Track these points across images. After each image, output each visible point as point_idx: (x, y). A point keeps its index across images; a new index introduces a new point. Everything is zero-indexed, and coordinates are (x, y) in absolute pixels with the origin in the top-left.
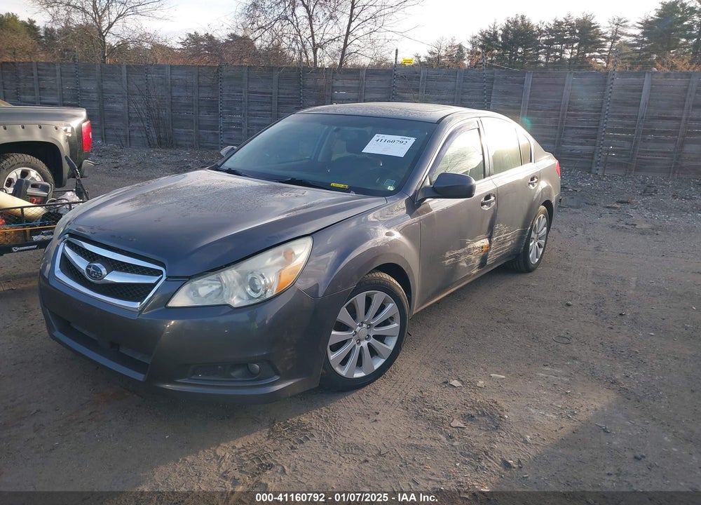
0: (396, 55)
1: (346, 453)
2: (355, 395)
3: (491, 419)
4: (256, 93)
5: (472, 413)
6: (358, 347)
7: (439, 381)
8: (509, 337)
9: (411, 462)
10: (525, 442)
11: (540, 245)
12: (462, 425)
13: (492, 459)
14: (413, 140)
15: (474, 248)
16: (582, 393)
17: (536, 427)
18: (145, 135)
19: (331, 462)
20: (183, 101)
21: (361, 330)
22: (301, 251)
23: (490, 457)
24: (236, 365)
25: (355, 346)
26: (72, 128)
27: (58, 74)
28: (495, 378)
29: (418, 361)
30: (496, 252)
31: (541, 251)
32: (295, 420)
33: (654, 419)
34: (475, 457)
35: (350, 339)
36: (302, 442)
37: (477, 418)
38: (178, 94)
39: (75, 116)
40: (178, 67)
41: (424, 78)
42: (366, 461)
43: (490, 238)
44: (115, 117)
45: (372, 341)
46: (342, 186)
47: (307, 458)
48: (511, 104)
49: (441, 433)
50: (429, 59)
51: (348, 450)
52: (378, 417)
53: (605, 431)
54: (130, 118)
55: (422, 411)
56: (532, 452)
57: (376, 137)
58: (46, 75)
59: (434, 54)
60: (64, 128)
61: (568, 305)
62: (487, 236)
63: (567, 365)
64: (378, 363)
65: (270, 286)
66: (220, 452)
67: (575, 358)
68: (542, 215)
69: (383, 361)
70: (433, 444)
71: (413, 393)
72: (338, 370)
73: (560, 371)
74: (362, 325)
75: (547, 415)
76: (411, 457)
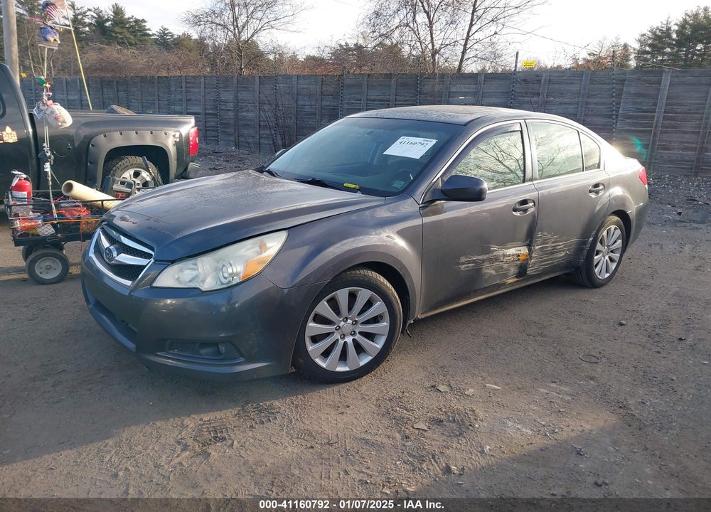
0: (517, 58)
1: (298, 438)
2: (336, 388)
3: (459, 426)
4: (374, 100)
5: (442, 417)
6: (341, 342)
7: (427, 384)
8: (531, 350)
9: (353, 453)
10: (482, 452)
11: (612, 260)
12: (426, 428)
13: (436, 462)
14: (434, 141)
15: (504, 256)
16: (577, 414)
17: (503, 440)
18: (271, 142)
19: (279, 443)
20: (307, 109)
21: (346, 325)
22: (274, 244)
23: (435, 461)
24: (205, 344)
25: (338, 340)
26: (181, 135)
27: (202, 86)
28: (489, 388)
29: (418, 364)
30: (542, 262)
31: (613, 266)
32: (268, 403)
33: (646, 449)
34: (419, 458)
35: (333, 333)
36: (263, 423)
37: (445, 423)
38: (303, 103)
39: (185, 123)
40: (304, 77)
41: (545, 80)
42: (312, 447)
43: (529, 246)
44: (247, 125)
45: (358, 337)
46: (353, 186)
47: (259, 437)
48: (645, 108)
49: (399, 432)
50: (588, 61)
51: (301, 436)
52: (348, 410)
53: (579, 453)
54: (260, 126)
55: (393, 410)
56: (483, 462)
57: (401, 140)
58: (193, 87)
59: (594, 55)
60: (173, 134)
61: (621, 324)
62: (525, 244)
63: (579, 384)
64: (365, 360)
65: (237, 274)
66: (187, 421)
67: (592, 379)
68: (613, 227)
69: (370, 358)
70: (385, 440)
71: (394, 393)
72: (319, 361)
73: (567, 389)
74: (347, 320)
75: (524, 430)
76: (356, 449)
